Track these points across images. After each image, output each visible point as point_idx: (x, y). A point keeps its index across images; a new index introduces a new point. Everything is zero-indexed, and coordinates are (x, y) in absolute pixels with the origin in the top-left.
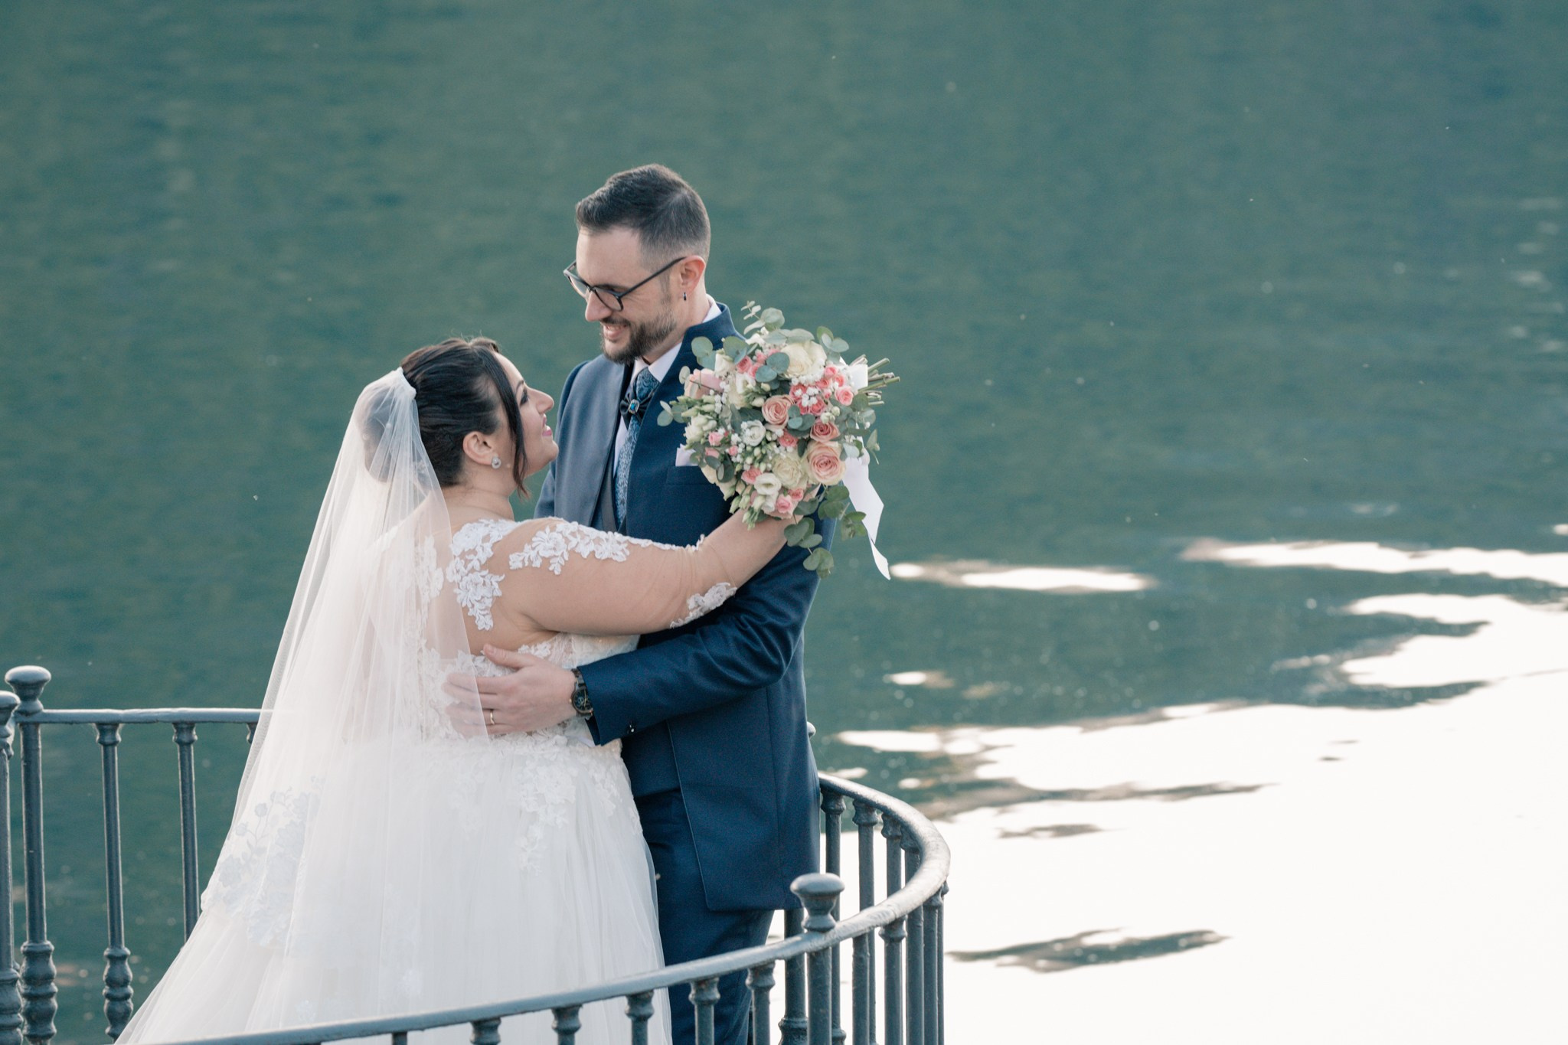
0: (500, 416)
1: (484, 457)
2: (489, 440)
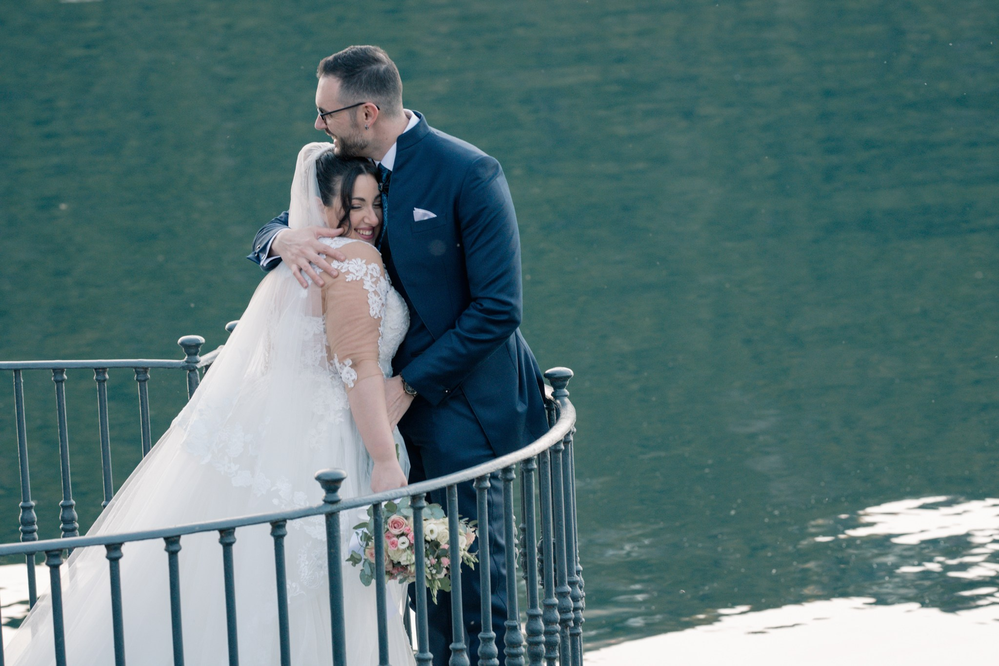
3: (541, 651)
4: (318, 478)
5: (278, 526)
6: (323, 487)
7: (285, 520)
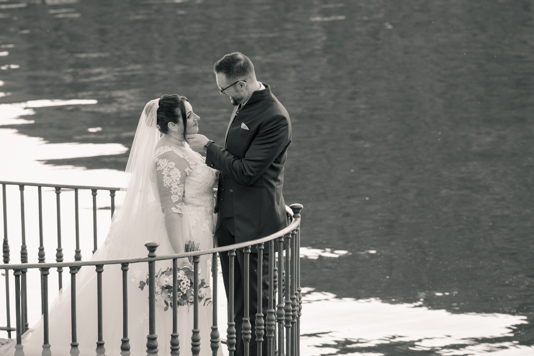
0: (181, 120)
1: (173, 129)
2: (176, 125)
3: (261, 333)
4: (146, 245)
5: (125, 265)
6: (148, 249)
7: (128, 263)
